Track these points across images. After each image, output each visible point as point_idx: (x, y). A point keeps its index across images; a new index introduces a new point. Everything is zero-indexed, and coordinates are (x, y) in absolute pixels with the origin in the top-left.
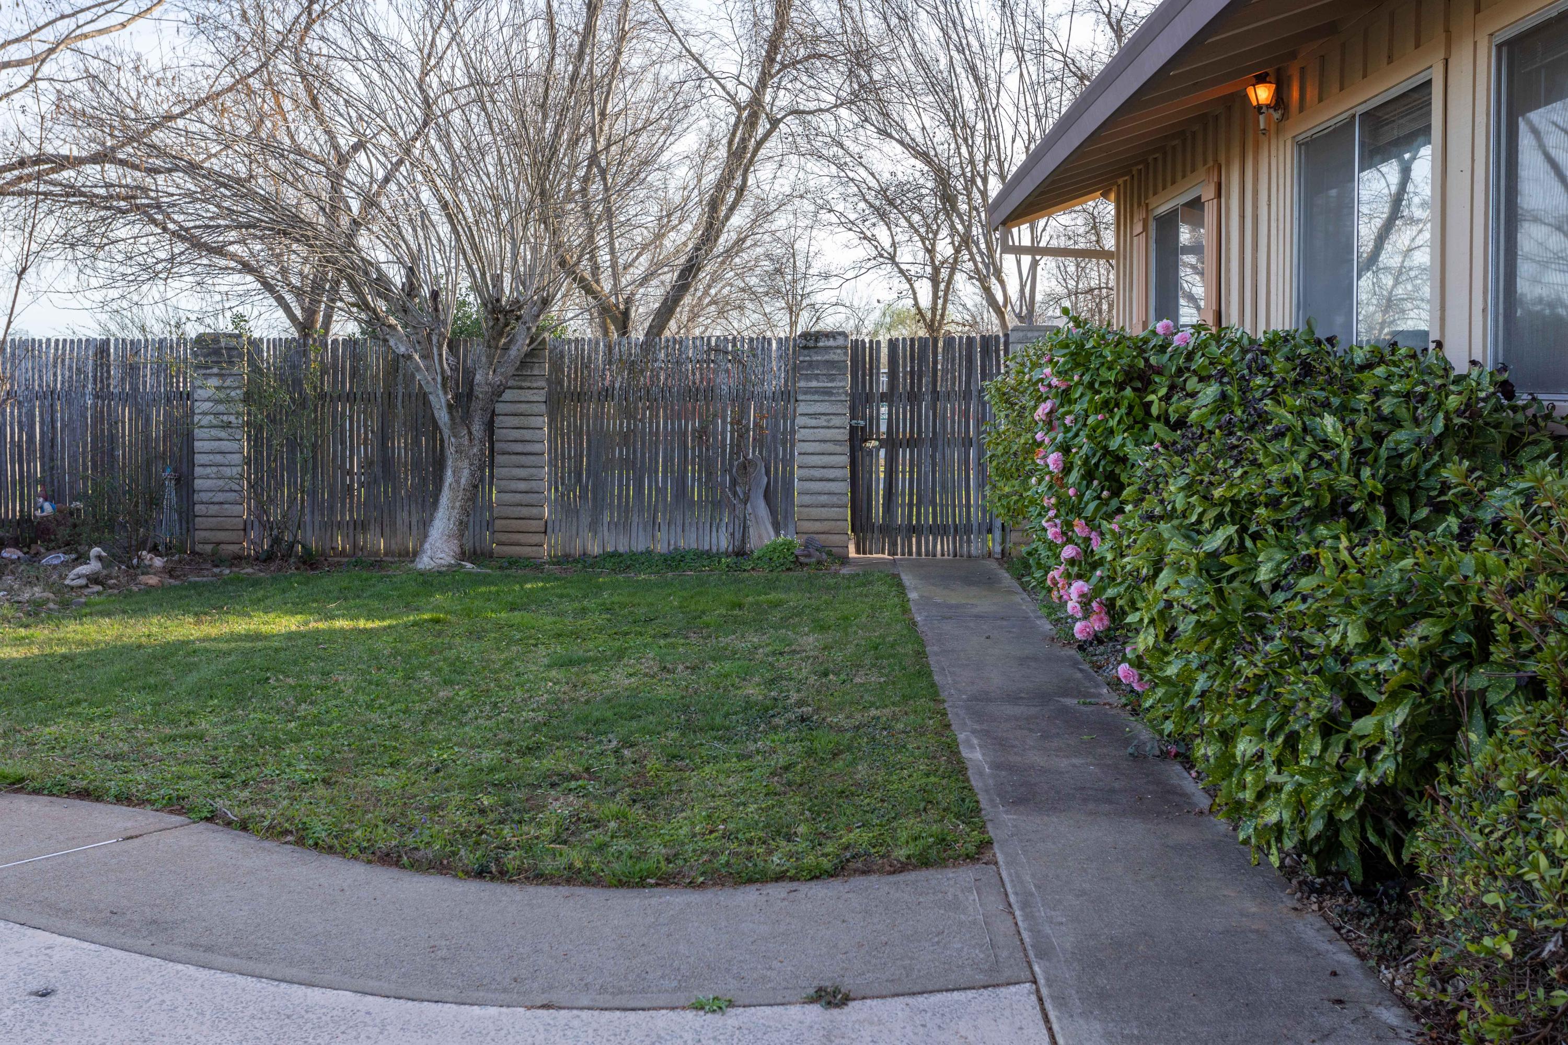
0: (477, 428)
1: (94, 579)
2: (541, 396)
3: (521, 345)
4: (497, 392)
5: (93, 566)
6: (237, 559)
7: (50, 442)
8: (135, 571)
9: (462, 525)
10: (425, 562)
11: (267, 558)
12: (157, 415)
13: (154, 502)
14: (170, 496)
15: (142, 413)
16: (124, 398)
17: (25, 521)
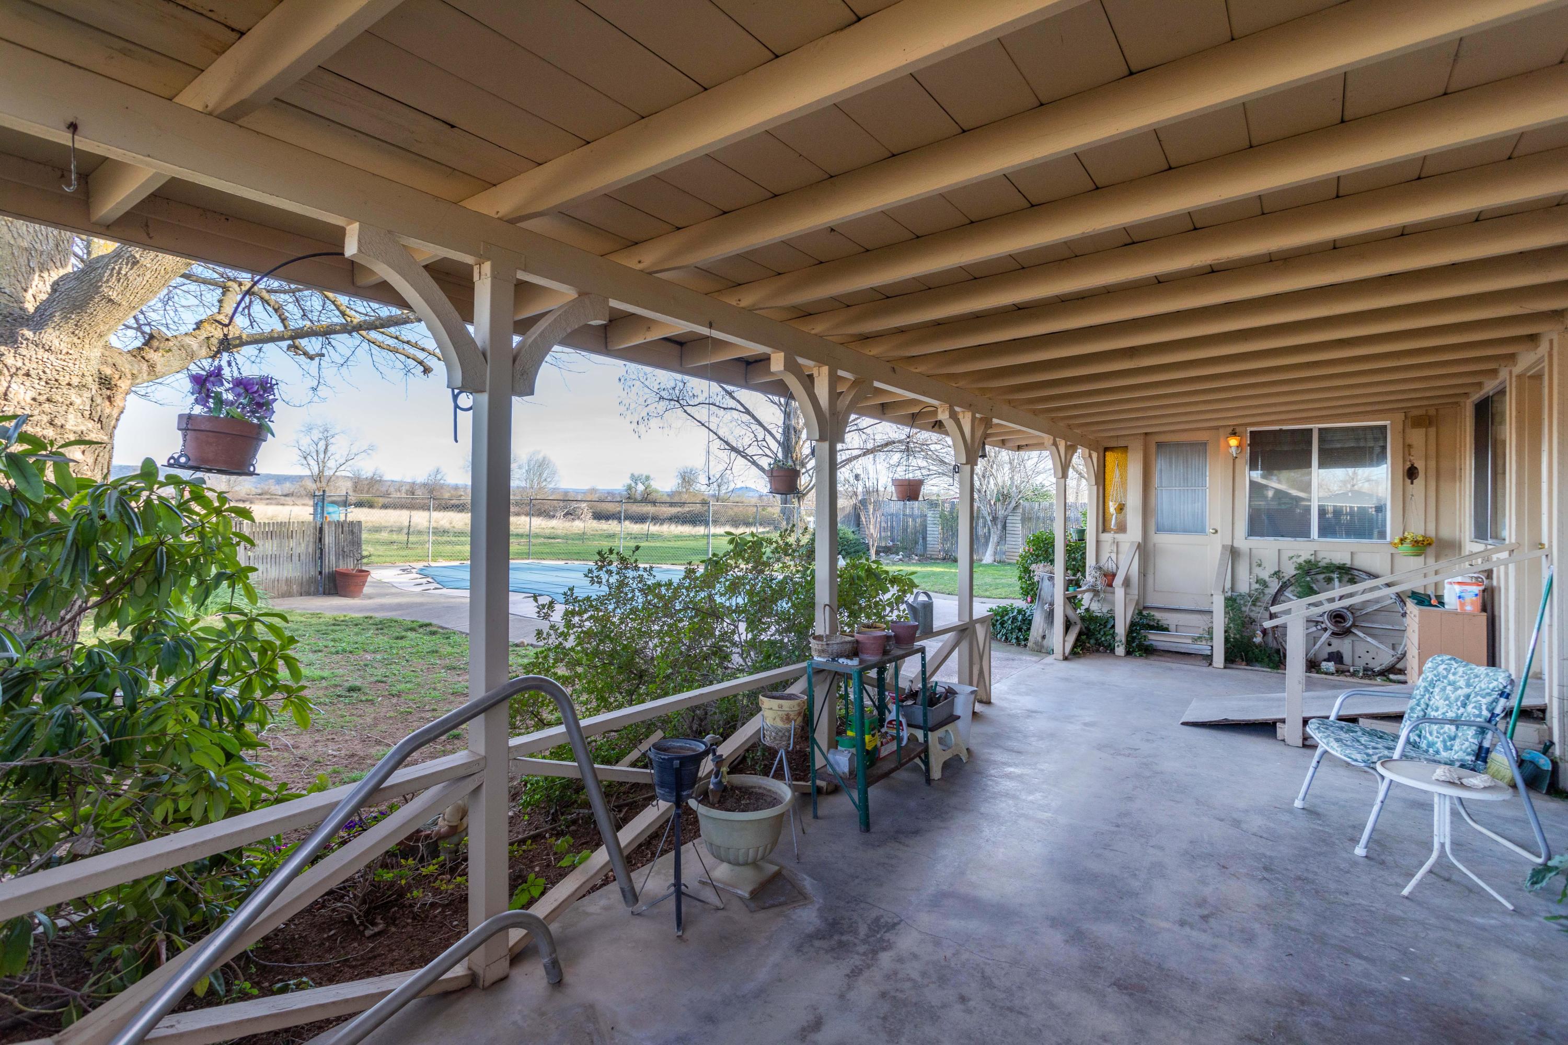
0: (999, 527)
1: (900, 560)
2: (1019, 518)
3: (1013, 504)
4: (1006, 518)
5: (901, 557)
6: (937, 559)
7: (892, 527)
8: (910, 559)
9: (995, 553)
10: (984, 562)
11: (944, 559)
12: (918, 520)
13: (916, 543)
14: (921, 541)
15: (914, 520)
16: (910, 516)
17: (886, 547)
